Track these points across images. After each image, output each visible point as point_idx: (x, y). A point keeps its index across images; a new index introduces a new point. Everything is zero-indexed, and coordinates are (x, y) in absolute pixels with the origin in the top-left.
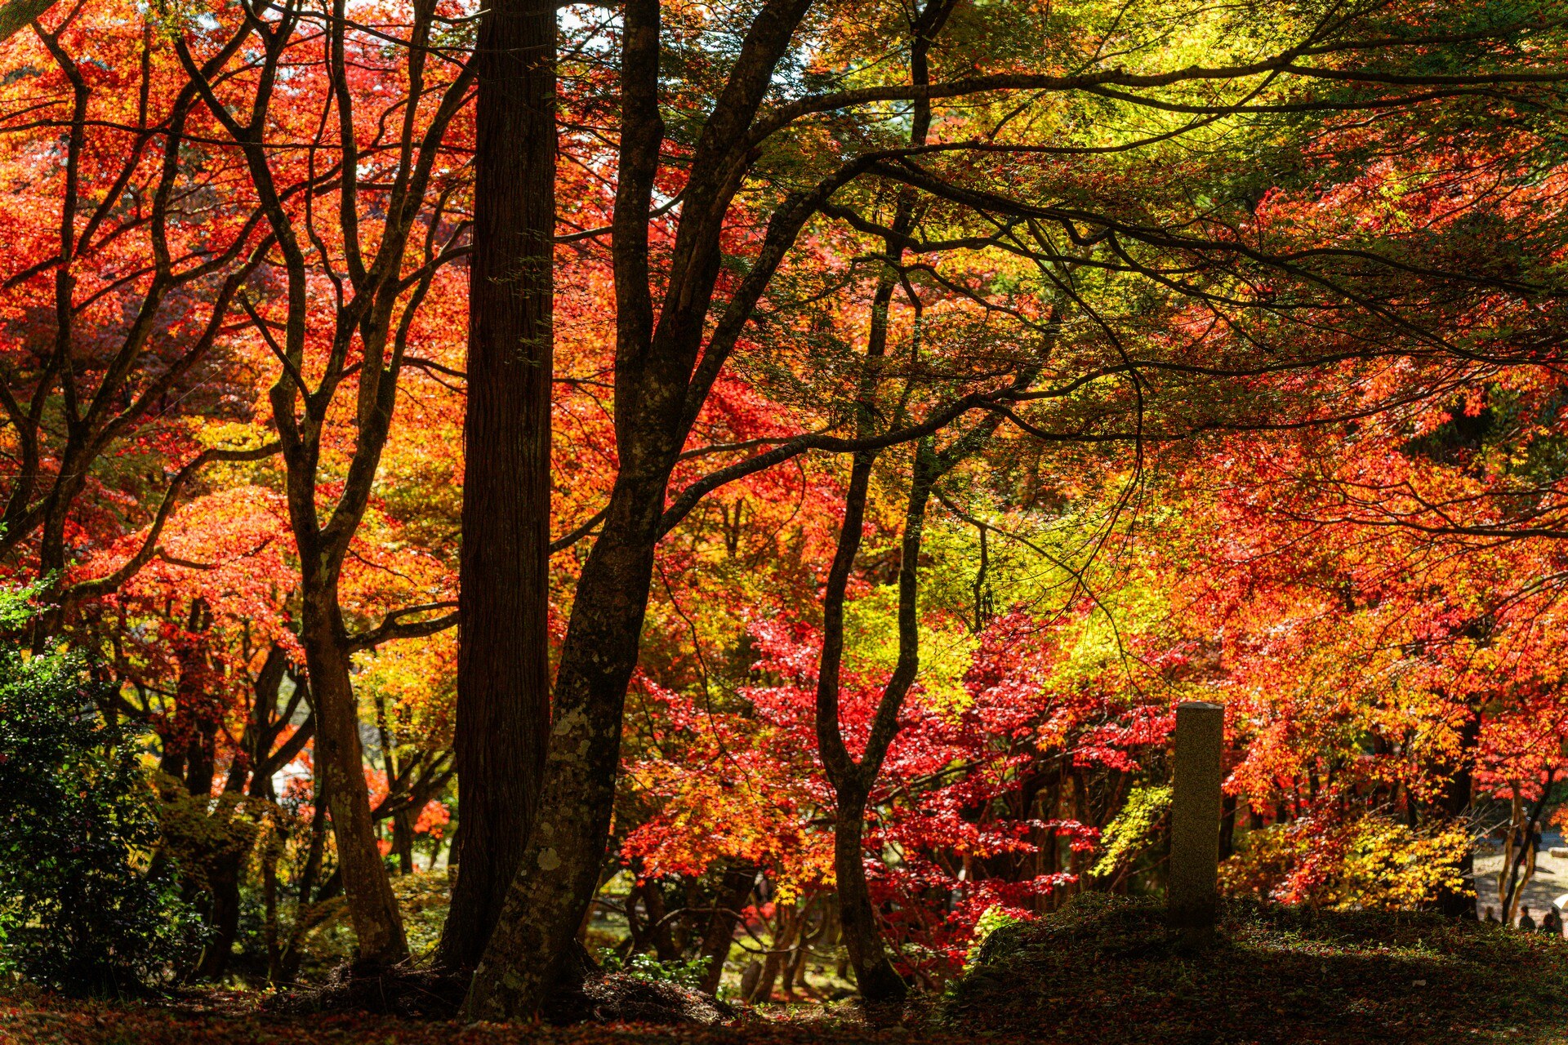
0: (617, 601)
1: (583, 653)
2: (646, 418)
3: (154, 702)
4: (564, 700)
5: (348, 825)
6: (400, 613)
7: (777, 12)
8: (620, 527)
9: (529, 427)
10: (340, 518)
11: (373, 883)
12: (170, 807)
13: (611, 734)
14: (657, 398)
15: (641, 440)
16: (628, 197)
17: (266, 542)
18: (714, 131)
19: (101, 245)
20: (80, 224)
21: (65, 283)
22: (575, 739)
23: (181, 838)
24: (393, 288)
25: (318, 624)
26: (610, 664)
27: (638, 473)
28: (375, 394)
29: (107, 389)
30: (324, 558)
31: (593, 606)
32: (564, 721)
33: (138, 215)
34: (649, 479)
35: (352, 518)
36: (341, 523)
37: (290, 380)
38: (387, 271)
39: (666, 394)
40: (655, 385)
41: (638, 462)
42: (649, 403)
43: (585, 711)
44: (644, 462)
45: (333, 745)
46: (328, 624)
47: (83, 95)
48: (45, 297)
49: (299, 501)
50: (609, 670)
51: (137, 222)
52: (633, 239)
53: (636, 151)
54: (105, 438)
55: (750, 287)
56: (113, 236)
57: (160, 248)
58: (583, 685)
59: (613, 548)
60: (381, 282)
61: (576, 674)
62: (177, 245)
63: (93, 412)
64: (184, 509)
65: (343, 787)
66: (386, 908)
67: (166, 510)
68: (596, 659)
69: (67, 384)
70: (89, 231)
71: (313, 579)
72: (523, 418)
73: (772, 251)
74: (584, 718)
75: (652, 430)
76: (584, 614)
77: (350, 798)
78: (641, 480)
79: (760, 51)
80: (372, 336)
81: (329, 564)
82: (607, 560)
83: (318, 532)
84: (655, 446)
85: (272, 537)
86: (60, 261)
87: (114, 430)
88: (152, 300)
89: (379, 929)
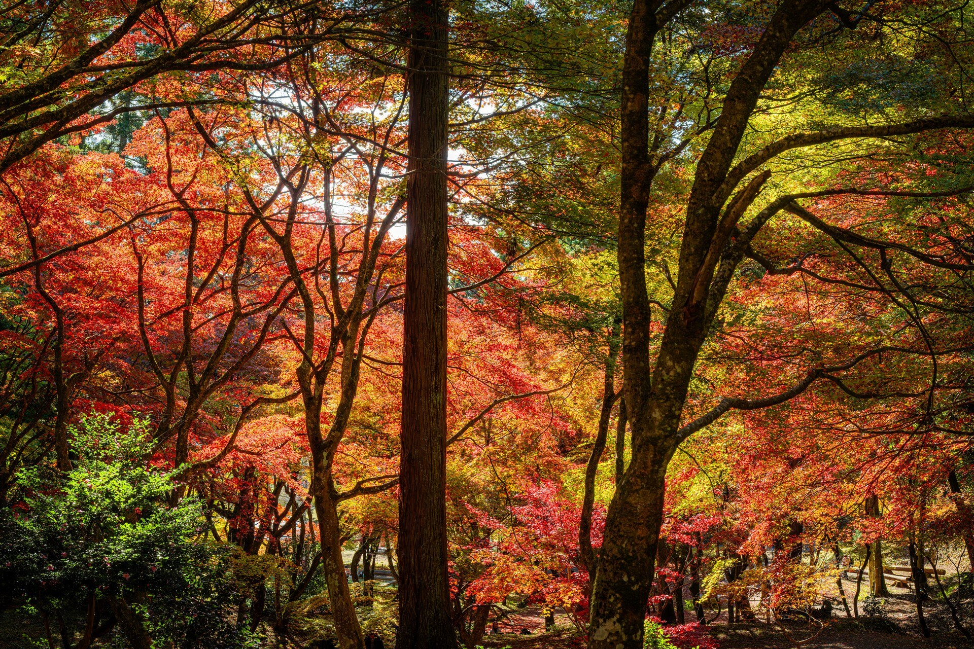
0: (639, 532)
1: (615, 574)
2: (663, 389)
3: (226, 505)
4: (601, 611)
5: (337, 590)
6: (363, 482)
7: (750, 77)
8: (643, 474)
9: (436, 388)
10: (333, 434)
11: (349, 619)
12: (237, 561)
13: (638, 638)
14: (672, 373)
15: (659, 406)
16: (630, 222)
17: (286, 441)
18: (707, 167)
19: (204, 300)
20: (194, 291)
21: (188, 316)
22: (612, 643)
23: (243, 576)
24: (359, 317)
25: (322, 488)
26: (636, 582)
27: (657, 432)
28: (350, 371)
29: (209, 369)
30: (325, 454)
31: (621, 536)
32: (602, 629)
33: (223, 286)
34: (666, 437)
35: (339, 434)
36: (334, 437)
37: (307, 364)
38: (357, 309)
39: (679, 370)
40: (670, 363)
41: (657, 423)
42: (665, 377)
43: (619, 621)
44: (661, 424)
45: (329, 549)
46: (327, 488)
47: (195, 223)
48: (176, 325)
49: (312, 426)
50: (635, 588)
51: (223, 289)
52: (634, 253)
53: (634, 188)
54: (208, 392)
55: (718, 290)
56: (211, 296)
57: (236, 300)
58: (616, 599)
59: (637, 491)
60: (354, 314)
61: (610, 591)
62: (243, 300)
63: (202, 380)
64: (246, 426)
65: (334, 571)
66: (355, 632)
67: (238, 427)
68: (625, 579)
69: (189, 366)
70: (198, 294)
71: (319, 465)
72: (433, 383)
73: (729, 264)
74: (618, 626)
75: (668, 399)
76: (615, 543)
77: (337, 576)
78: (659, 438)
79: (739, 106)
80: (349, 342)
81: (328, 458)
82: (631, 500)
83: (322, 441)
84: (670, 411)
85: (290, 439)
86: (186, 307)
87: (213, 388)
88: (232, 326)
89: (352, 643)
